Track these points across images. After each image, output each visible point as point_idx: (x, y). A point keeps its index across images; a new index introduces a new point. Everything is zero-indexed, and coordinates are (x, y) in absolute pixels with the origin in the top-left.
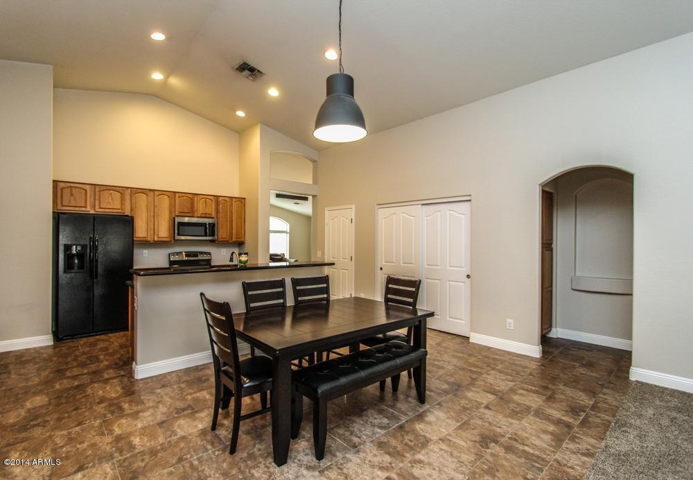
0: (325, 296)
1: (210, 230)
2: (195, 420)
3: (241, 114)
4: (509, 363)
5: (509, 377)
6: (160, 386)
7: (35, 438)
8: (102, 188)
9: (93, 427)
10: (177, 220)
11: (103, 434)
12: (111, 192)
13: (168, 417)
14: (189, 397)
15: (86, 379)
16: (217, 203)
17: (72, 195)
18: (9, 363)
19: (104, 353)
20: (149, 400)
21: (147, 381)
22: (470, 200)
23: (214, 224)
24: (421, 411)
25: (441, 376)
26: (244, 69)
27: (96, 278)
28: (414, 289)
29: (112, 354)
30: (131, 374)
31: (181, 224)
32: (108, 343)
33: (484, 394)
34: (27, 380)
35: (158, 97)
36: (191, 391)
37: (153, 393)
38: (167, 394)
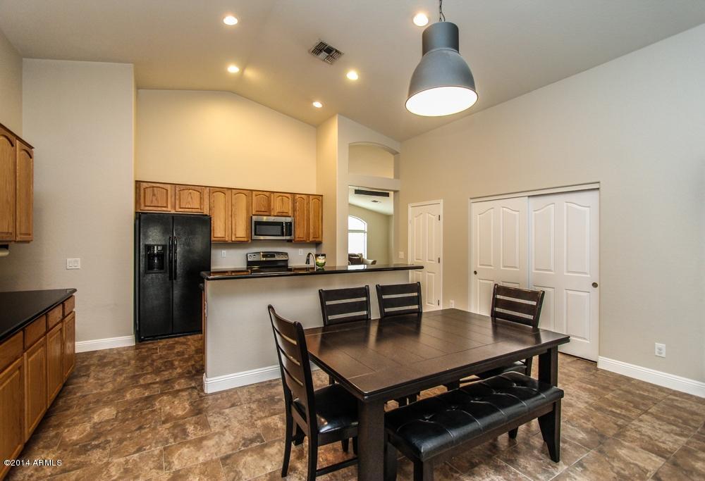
0: (416, 307)
1: (288, 229)
2: (263, 457)
3: (317, 105)
4: (665, 403)
5: (674, 428)
6: (229, 405)
7: (91, 464)
8: (182, 187)
9: (153, 456)
10: (254, 218)
11: (160, 468)
12: (191, 191)
13: (233, 450)
14: (259, 423)
15: (157, 389)
16: (294, 202)
17: (154, 195)
18: (91, 365)
19: (179, 358)
20: (216, 422)
21: (216, 396)
22: (598, 189)
23: (291, 223)
24: (557, 474)
25: (572, 418)
26: (321, 51)
27: (175, 279)
28: (534, 303)
29: (187, 360)
30: (201, 386)
31: (257, 223)
32: (185, 346)
33: (645, 454)
34: (102, 386)
35: (234, 93)
36: (262, 414)
37: (221, 414)
38: (235, 417)
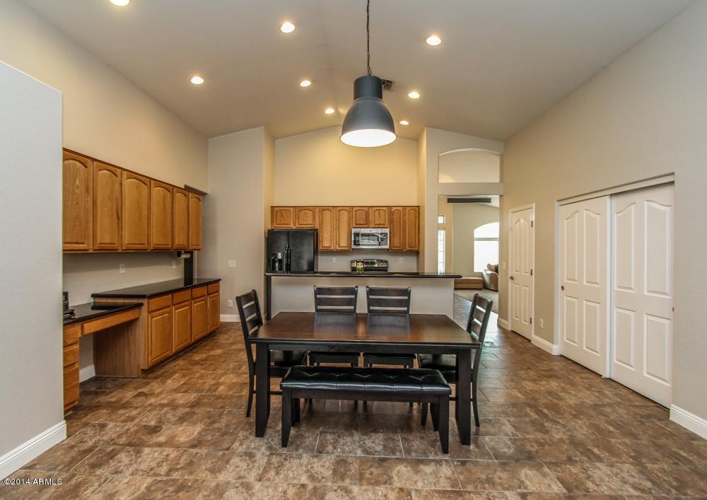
0: (405, 309)
3: (404, 123)
8: (300, 209)
10: (354, 231)
12: (307, 211)
16: (391, 213)
17: (282, 216)
22: (672, 183)
23: (386, 234)
31: (357, 235)
